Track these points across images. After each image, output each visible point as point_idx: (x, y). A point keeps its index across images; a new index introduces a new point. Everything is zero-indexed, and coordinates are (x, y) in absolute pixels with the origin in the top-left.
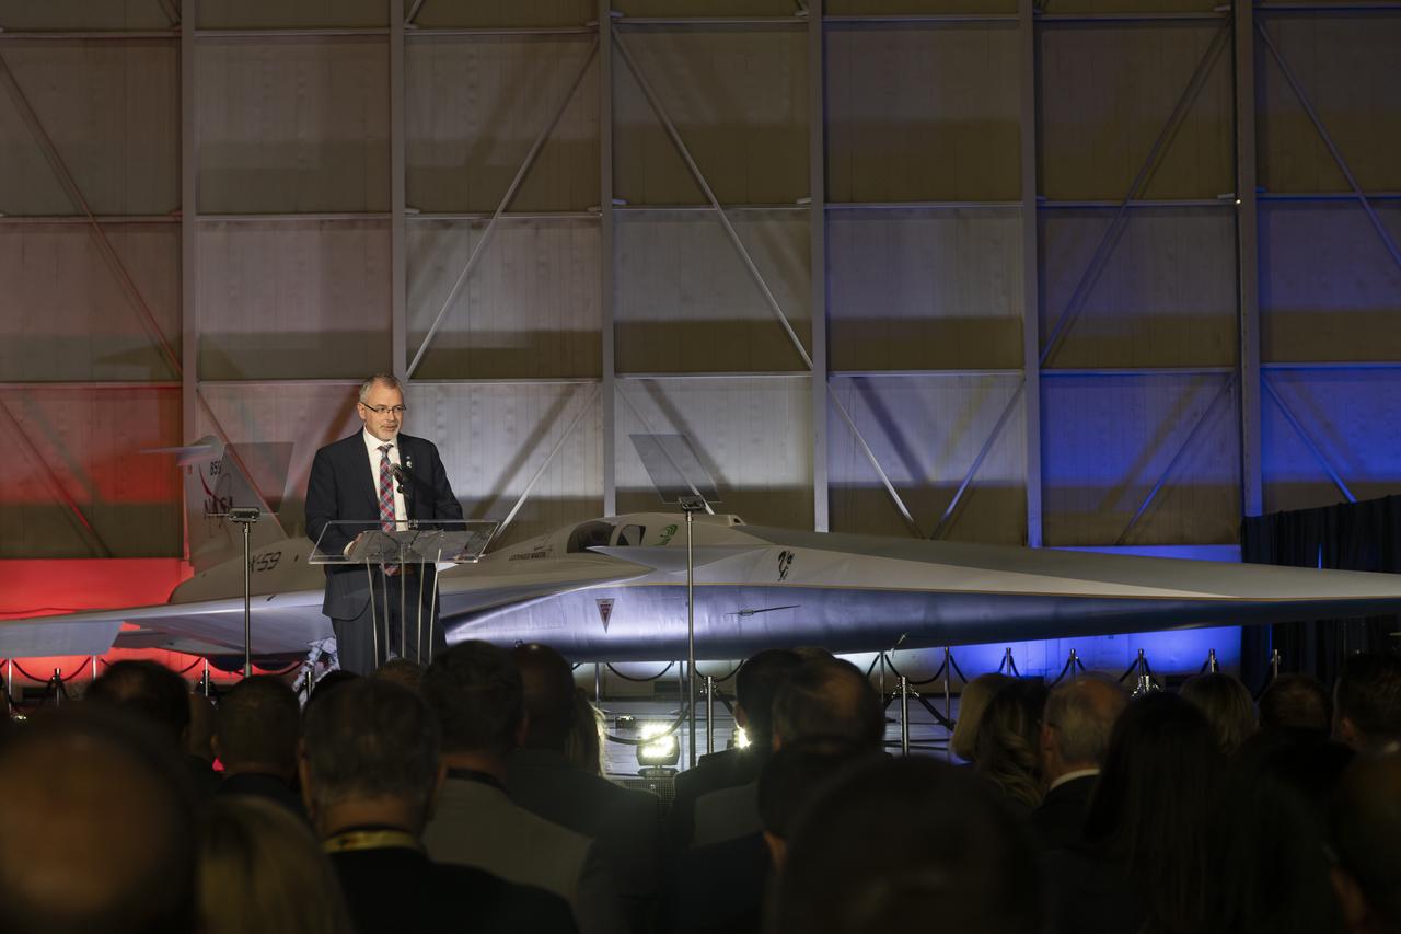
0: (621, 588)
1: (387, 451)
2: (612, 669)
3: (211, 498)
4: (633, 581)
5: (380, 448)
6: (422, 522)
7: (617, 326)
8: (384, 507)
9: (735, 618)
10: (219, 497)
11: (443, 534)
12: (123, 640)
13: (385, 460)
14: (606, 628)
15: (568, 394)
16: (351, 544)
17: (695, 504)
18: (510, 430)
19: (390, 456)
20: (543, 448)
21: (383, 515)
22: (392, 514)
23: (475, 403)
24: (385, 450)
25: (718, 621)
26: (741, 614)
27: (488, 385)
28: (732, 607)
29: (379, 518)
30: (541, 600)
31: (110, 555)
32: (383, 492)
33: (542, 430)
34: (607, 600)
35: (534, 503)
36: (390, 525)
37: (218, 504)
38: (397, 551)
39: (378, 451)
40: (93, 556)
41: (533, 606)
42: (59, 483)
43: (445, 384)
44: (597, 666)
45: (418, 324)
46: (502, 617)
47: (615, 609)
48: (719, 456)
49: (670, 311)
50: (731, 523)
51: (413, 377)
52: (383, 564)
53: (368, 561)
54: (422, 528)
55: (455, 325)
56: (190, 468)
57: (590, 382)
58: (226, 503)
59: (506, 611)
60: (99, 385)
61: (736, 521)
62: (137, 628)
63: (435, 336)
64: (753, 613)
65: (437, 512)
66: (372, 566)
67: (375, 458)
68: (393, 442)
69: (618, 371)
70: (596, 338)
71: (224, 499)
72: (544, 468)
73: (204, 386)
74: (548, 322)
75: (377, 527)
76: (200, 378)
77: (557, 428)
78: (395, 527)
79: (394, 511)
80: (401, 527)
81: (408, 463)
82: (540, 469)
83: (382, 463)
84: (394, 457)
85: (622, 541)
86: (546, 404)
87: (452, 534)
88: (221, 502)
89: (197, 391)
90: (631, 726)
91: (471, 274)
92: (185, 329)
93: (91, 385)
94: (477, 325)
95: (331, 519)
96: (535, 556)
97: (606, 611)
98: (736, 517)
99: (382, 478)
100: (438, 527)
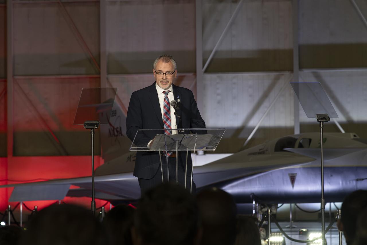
0: (300, 168)
1: (167, 94)
2: (298, 207)
3: (112, 128)
4: (306, 165)
5: (164, 92)
6: (186, 129)
7: (300, 47)
8: (165, 122)
9: (354, 182)
10: (116, 127)
11: (197, 136)
12: (71, 193)
13: (166, 98)
14: (293, 187)
15: (277, 78)
16: (151, 141)
17: (324, 118)
18: (251, 96)
19: (169, 96)
20: (266, 104)
21: (165, 126)
22: (170, 125)
23: (234, 83)
24: (166, 93)
25: (346, 183)
26: (357, 180)
27: (240, 75)
28: (353, 177)
29: (163, 127)
30: (262, 174)
31: (68, 154)
32: (165, 115)
33: (265, 96)
34: (293, 174)
35: (262, 130)
36: (169, 131)
37: (115, 131)
38: (174, 145)
39: (163, 94)
40: (60, 155)
41: (259, 177)
42: (44, 121)
43: (220, 75)
44: (291, 206)
45: (208, 47)
46: (244, 182)
47: (297, 178)
48: (348, 107)
49: (325, 39)
50: (352, 137)
51: (206, 71)
52: (166, 151)
53: (159, 150)
54: (187, 132)
55: (225, 47)
56: (102, 114)
57: (287, 73)
58: (119, 130)
59: (246, 179)
60: (62, 77)
61: (355, 136)
62: (78, 188)
63: (216, 52)
64: (363, 179)
65: (193, 125)
66: (162, 152)
67: (161, 97)
68: (171, 89)
69: (301, 68)
70: (290, 52)
71: (117, 128)
72: (267, 113)
73: (110, 77)
74: (268, 45)
75: (163, 132)
76: (109, 73)
77: (272, 95)
78: (171, 132)
79: (170, 124)
80: (174, 133)
81: (178, 100)
82: (264, 114)
83: (165, 100)
84: (171, 97)
85: (301, 146)
86: (267, 83)
87: (202, 136)
88: (116, 129)
89: (107, 79)
90: (306, 234)
91: (233, 23)
92: (102, 51)
93: (59, 77)
94: (235, 47)
95: (140, 128)
96: (260, 153)
97: (293, 179)
98: (354, 134)
99: (164, 107)
100: (194, 132)
